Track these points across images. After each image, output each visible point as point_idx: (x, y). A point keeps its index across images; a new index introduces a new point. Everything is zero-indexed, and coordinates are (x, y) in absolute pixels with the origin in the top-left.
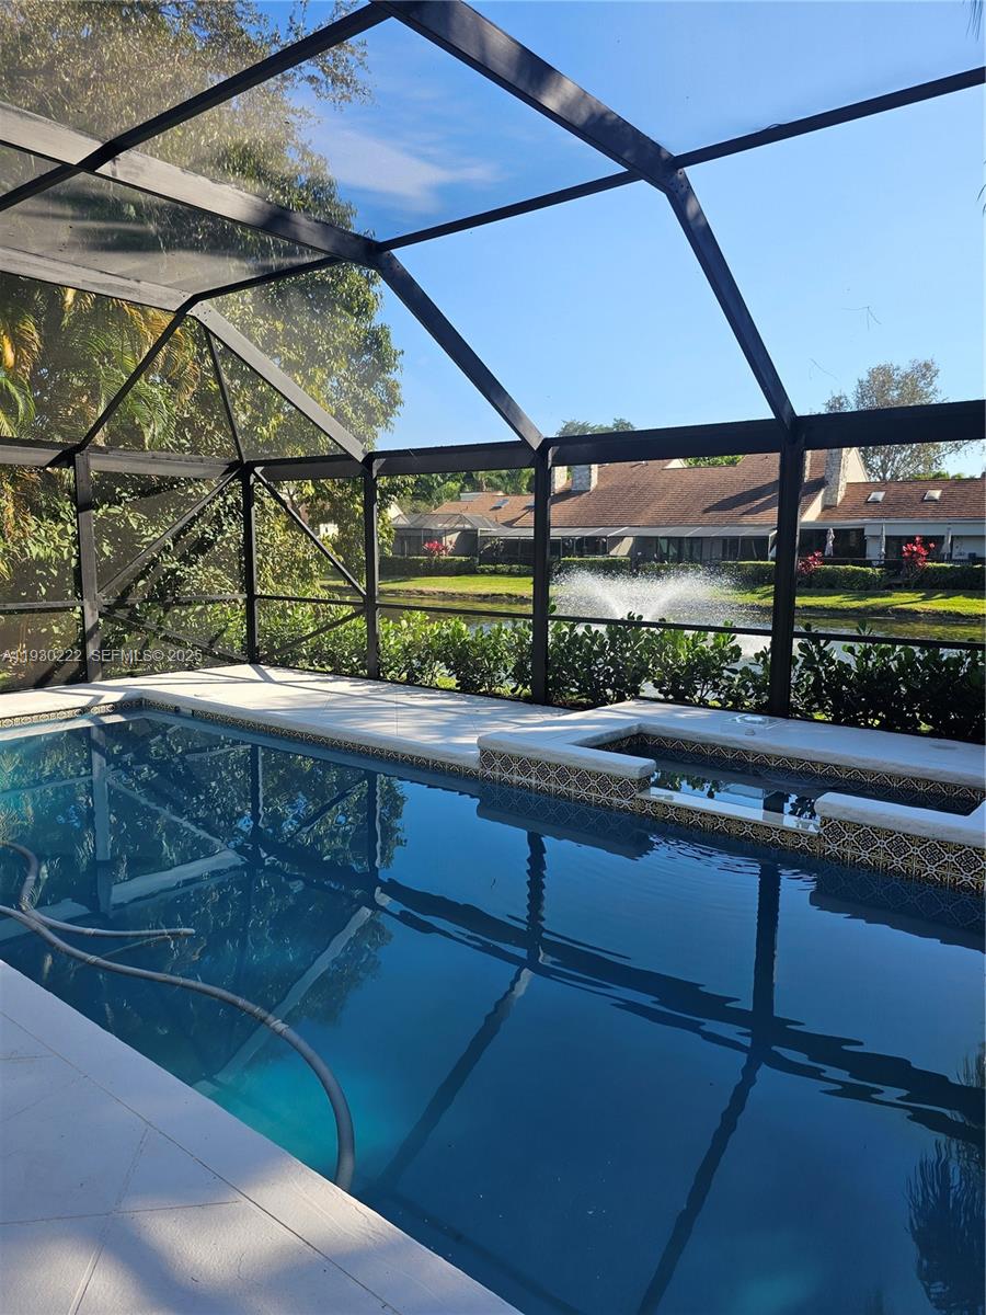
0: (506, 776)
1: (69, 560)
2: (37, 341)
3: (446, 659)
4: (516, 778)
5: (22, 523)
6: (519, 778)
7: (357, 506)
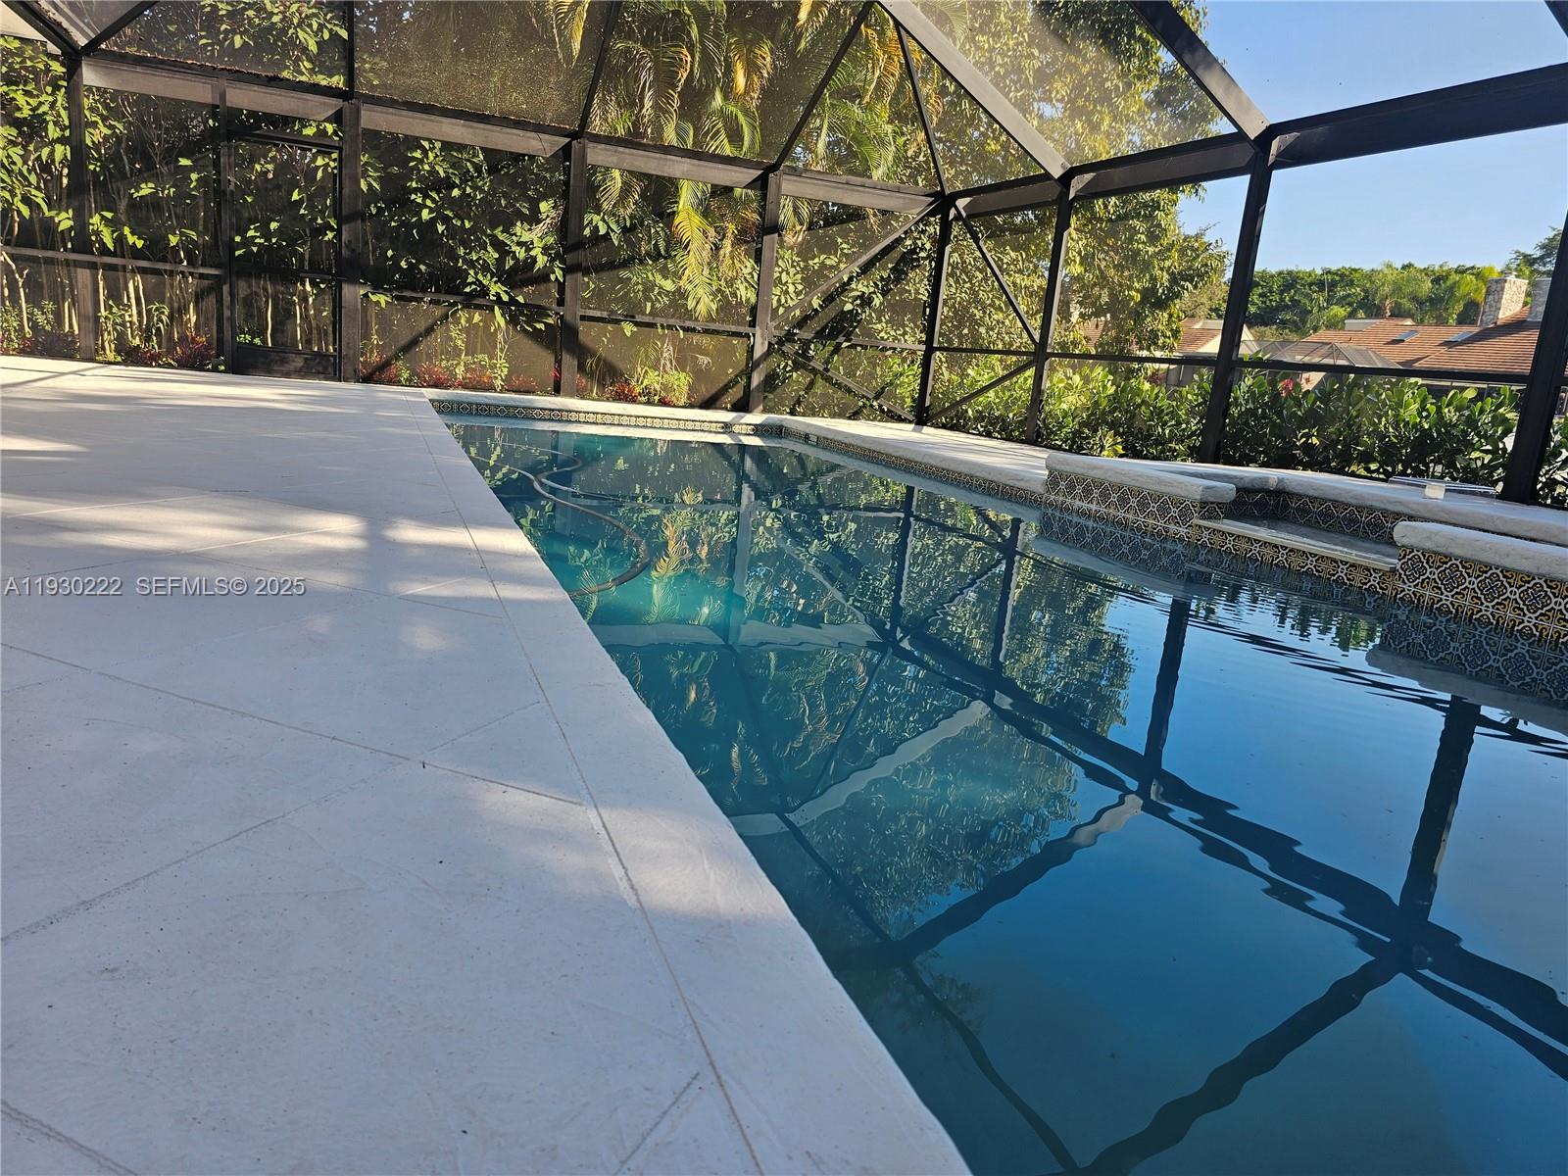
0: (1069, 501)
1: (778, 308)
2: (768, 66)
3: (1113, 426)
4: (1078, 503)
5: (738, 265)
6: (1080, 503)
7: (1133, 293)
